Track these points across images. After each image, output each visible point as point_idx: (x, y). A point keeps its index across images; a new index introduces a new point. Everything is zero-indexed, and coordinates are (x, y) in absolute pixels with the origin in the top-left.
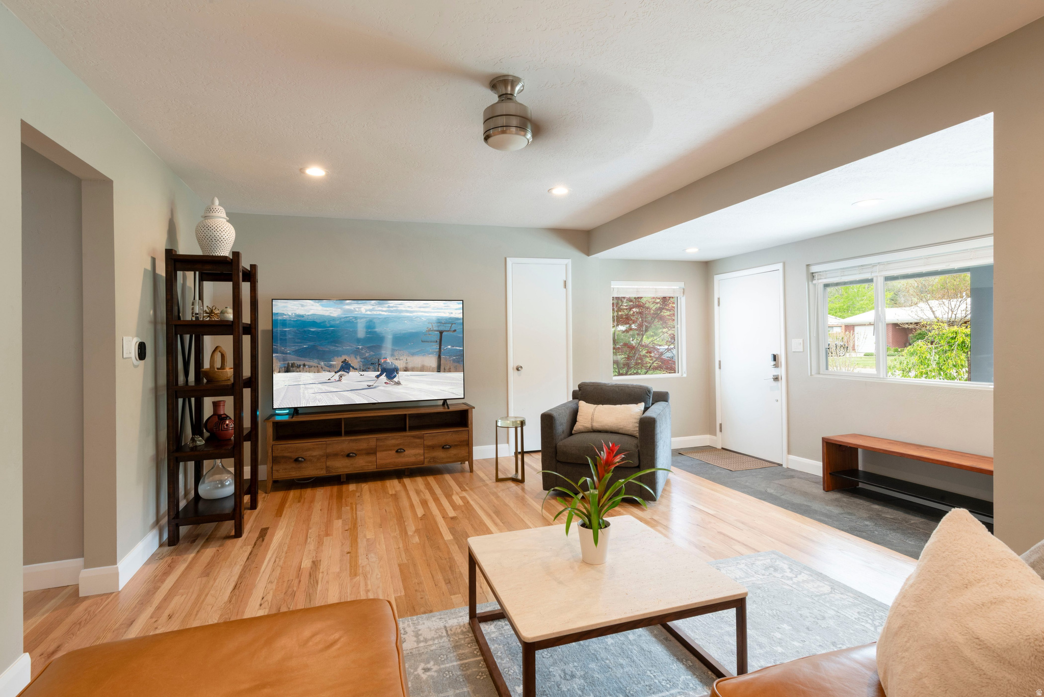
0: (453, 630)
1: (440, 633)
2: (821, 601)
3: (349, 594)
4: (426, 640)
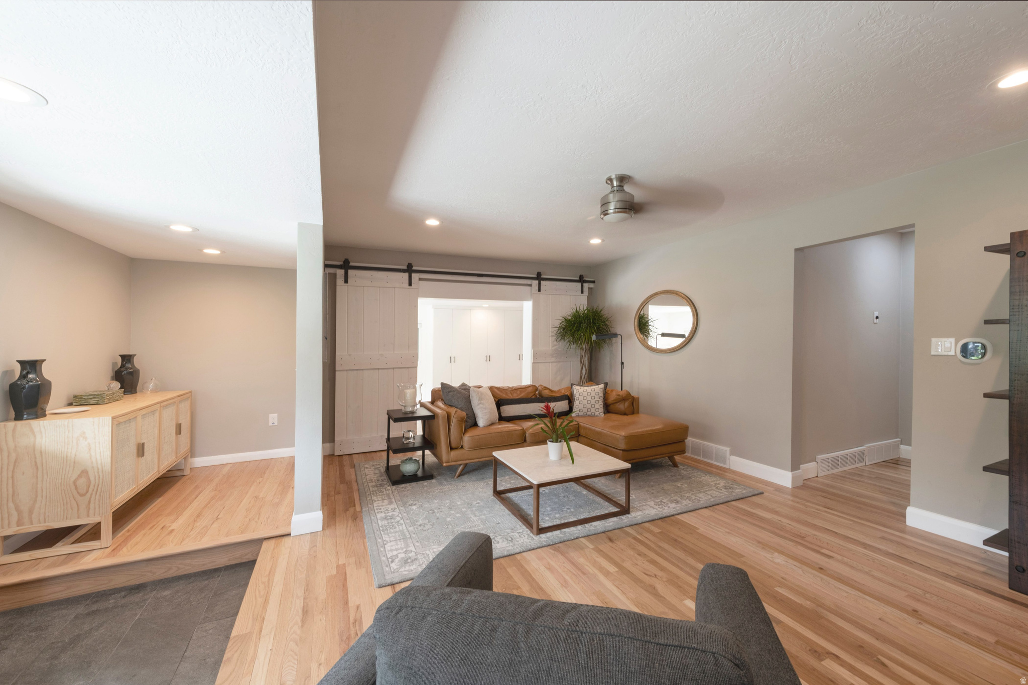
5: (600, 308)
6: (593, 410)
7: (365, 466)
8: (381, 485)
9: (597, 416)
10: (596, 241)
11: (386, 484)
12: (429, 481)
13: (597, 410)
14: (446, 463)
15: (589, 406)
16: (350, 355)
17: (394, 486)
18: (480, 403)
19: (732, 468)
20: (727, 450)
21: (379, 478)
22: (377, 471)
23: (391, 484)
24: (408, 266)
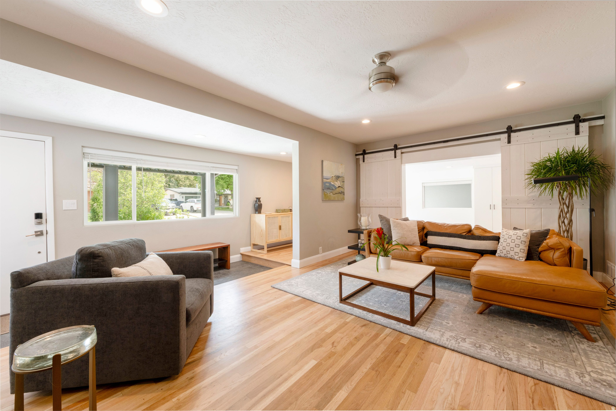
0: (424, 328)
1: (431, 330)
2: (310, 281)
3: (475, 388)
4: (440, 331)
10: (513, 86)
16: (367, 199)
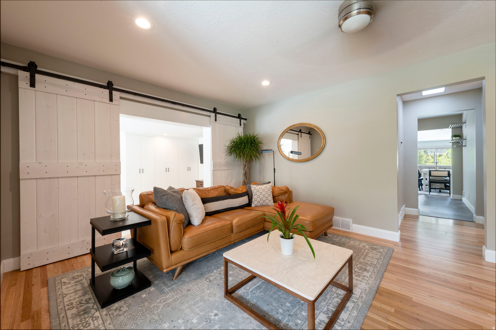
5: (255, 135)
6: (267, 201)
7: (63, 280)
8: (86, 312)
9: (269, 205)
10: (266, 83)
11: (93, 308)
12: (147, 290)
13: (270, 201)
14: (166, 268)
15: (264, 199)
16: (39, 163)
17: (105, 309)
18: (194, 204)
19: (354, 231)
20: (351, 220)
21: (82, 298)
22: (79, 287)
23: (99, 306)
24: (108, 84)
